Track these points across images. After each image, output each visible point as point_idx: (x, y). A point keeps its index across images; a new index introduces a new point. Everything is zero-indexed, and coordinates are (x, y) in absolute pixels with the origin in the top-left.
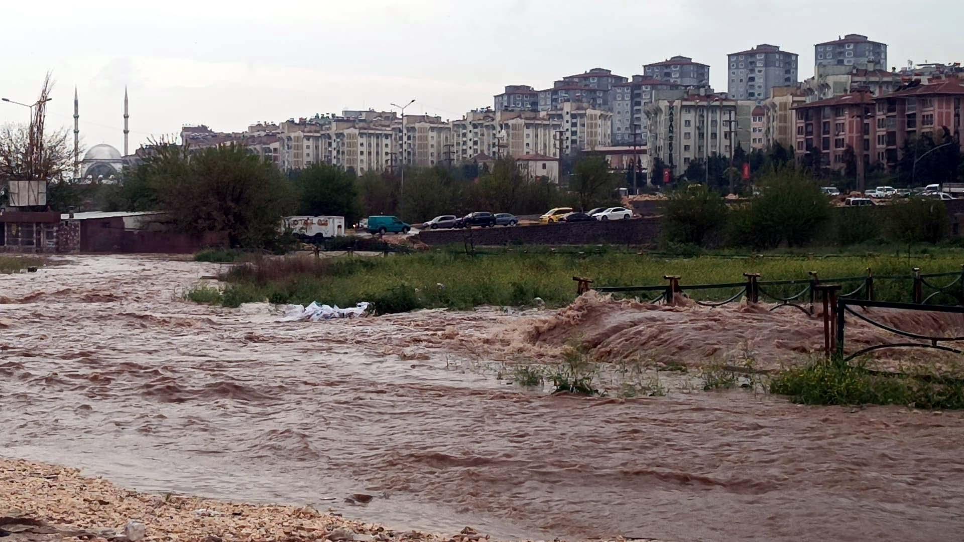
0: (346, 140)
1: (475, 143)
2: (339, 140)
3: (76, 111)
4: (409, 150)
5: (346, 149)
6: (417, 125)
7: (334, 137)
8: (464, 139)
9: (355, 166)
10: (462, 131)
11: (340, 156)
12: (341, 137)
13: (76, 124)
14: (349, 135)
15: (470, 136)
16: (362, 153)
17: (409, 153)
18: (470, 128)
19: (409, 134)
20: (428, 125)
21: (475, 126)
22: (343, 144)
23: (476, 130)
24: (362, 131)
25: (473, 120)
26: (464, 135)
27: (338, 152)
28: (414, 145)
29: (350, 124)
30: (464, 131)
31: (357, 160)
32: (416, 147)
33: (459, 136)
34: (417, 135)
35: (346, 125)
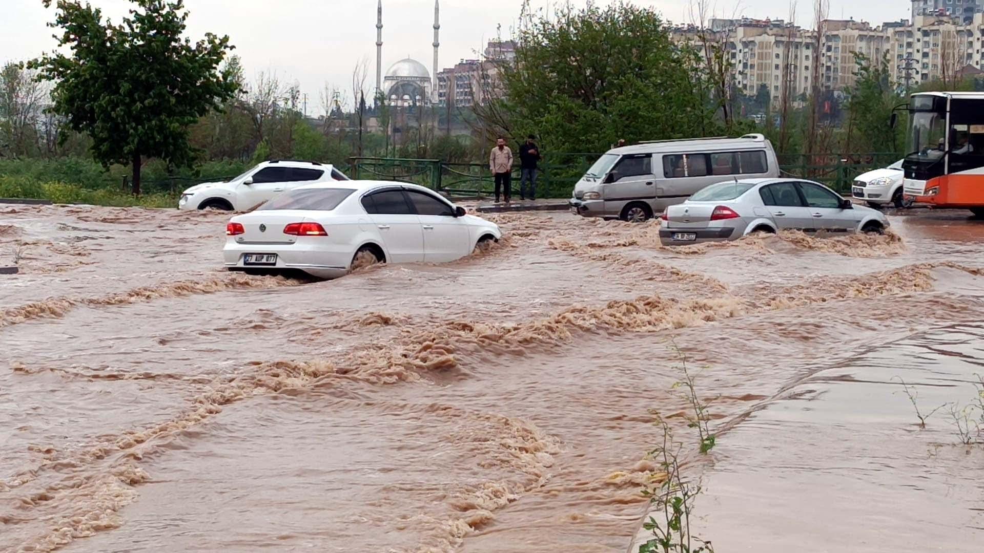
0: (757, 50)
1: (925, 55)
2: (746, 50)
3: (380, 20)
4: (829, 64)
5: (756, 61)
6: (841, 33)
7: (740, 46)
8: (910, 50)
9: (768, 83)
10: (906, 40)
11: (748, 71)
12: (750, 47)
13: (379, 35)
14: (761, 43)
15: (918, 46)
16: (777, 67)
17: (828, 68)
18: (919, 35)
19: (830, 44)
20: (856, 33)
21: (926, 34)
22: (753, 55)
23: (926, 39)
24: (779, 39)
25: (923, 26)
26: (909, 45)
27: (745, 66)
28: (836, 58)
29: (761, 30)
30: (910, 40)
31: (770, 75)
32: (839, 61)
33: (901, 46)
34: (840, 45)
35: (755, 30)
